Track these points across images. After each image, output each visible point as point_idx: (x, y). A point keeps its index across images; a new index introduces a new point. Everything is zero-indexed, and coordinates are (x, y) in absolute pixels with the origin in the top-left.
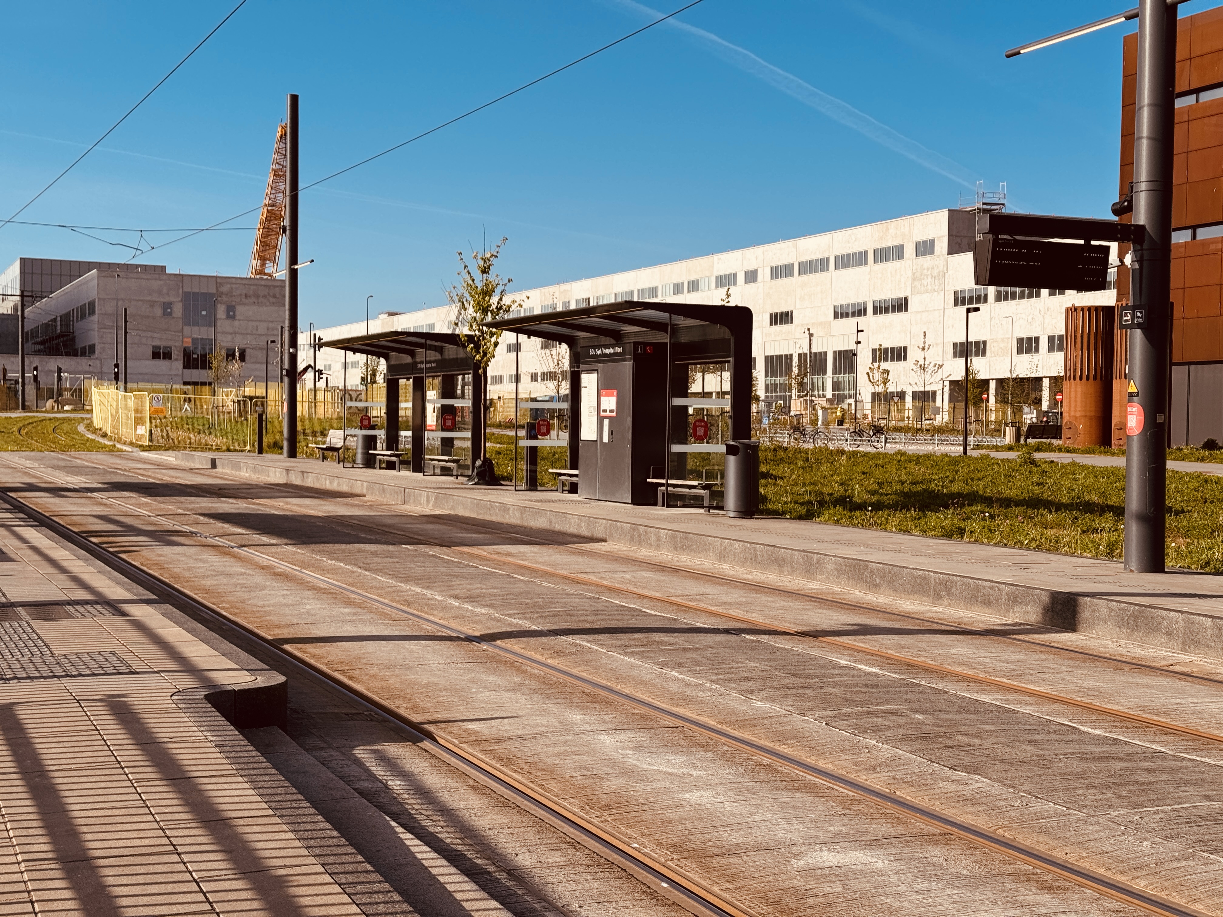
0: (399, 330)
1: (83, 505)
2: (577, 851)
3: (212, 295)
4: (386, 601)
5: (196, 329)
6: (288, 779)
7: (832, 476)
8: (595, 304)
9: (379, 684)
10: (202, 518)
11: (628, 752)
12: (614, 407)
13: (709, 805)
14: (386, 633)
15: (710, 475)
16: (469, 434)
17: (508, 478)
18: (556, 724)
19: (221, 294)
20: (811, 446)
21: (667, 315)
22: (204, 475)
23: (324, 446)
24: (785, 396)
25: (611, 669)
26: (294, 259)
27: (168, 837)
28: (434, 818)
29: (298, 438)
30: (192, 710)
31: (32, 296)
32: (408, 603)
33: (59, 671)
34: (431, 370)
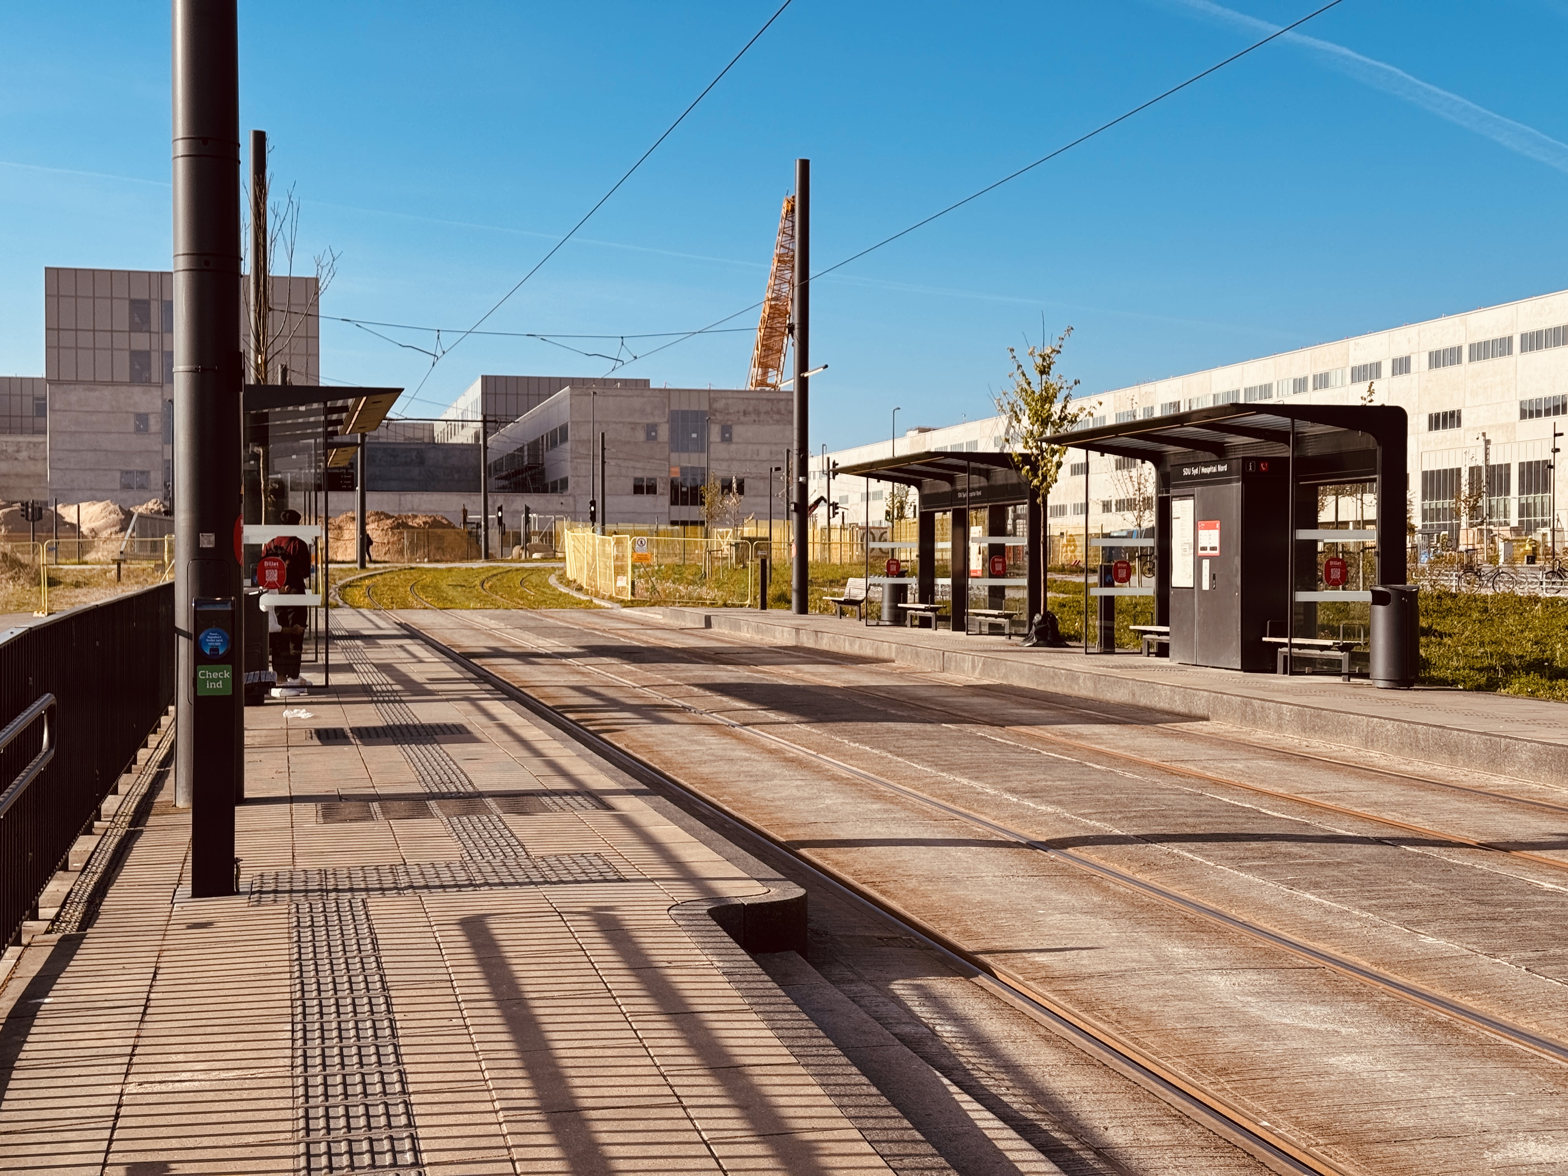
0: (933, 450)
1: (557, 674)
2: (1187, 1127)
3: (704, 413)
4: (925, 795)
5: (684, 456)
6: (812, 1019)
7: (1522, 631)
8: (1187, 410)
9: (920, 901)
10: (696, 689)
11: (1249, 999)
12: (1216, 544)
13: (1365, 1074)
14: (926, 836)
15: (1349, 632)
16: (1024, 582)
17: (1076, 638)
18: (1152, 959)
19: (714, 412)
20: (1490, 592)
21: (1288, 420)
22: (697, 636)
23: (842, 599)
24: (1452, 524)
25: (1222, 889)
26: (803, 365)
27: (671, 1086)
28: (997, 1076)
29: (810, 589)
30: (693, 928)
31: (495, 421)
32: (953, 799)
33: (536, 877)
34: (975, 500)
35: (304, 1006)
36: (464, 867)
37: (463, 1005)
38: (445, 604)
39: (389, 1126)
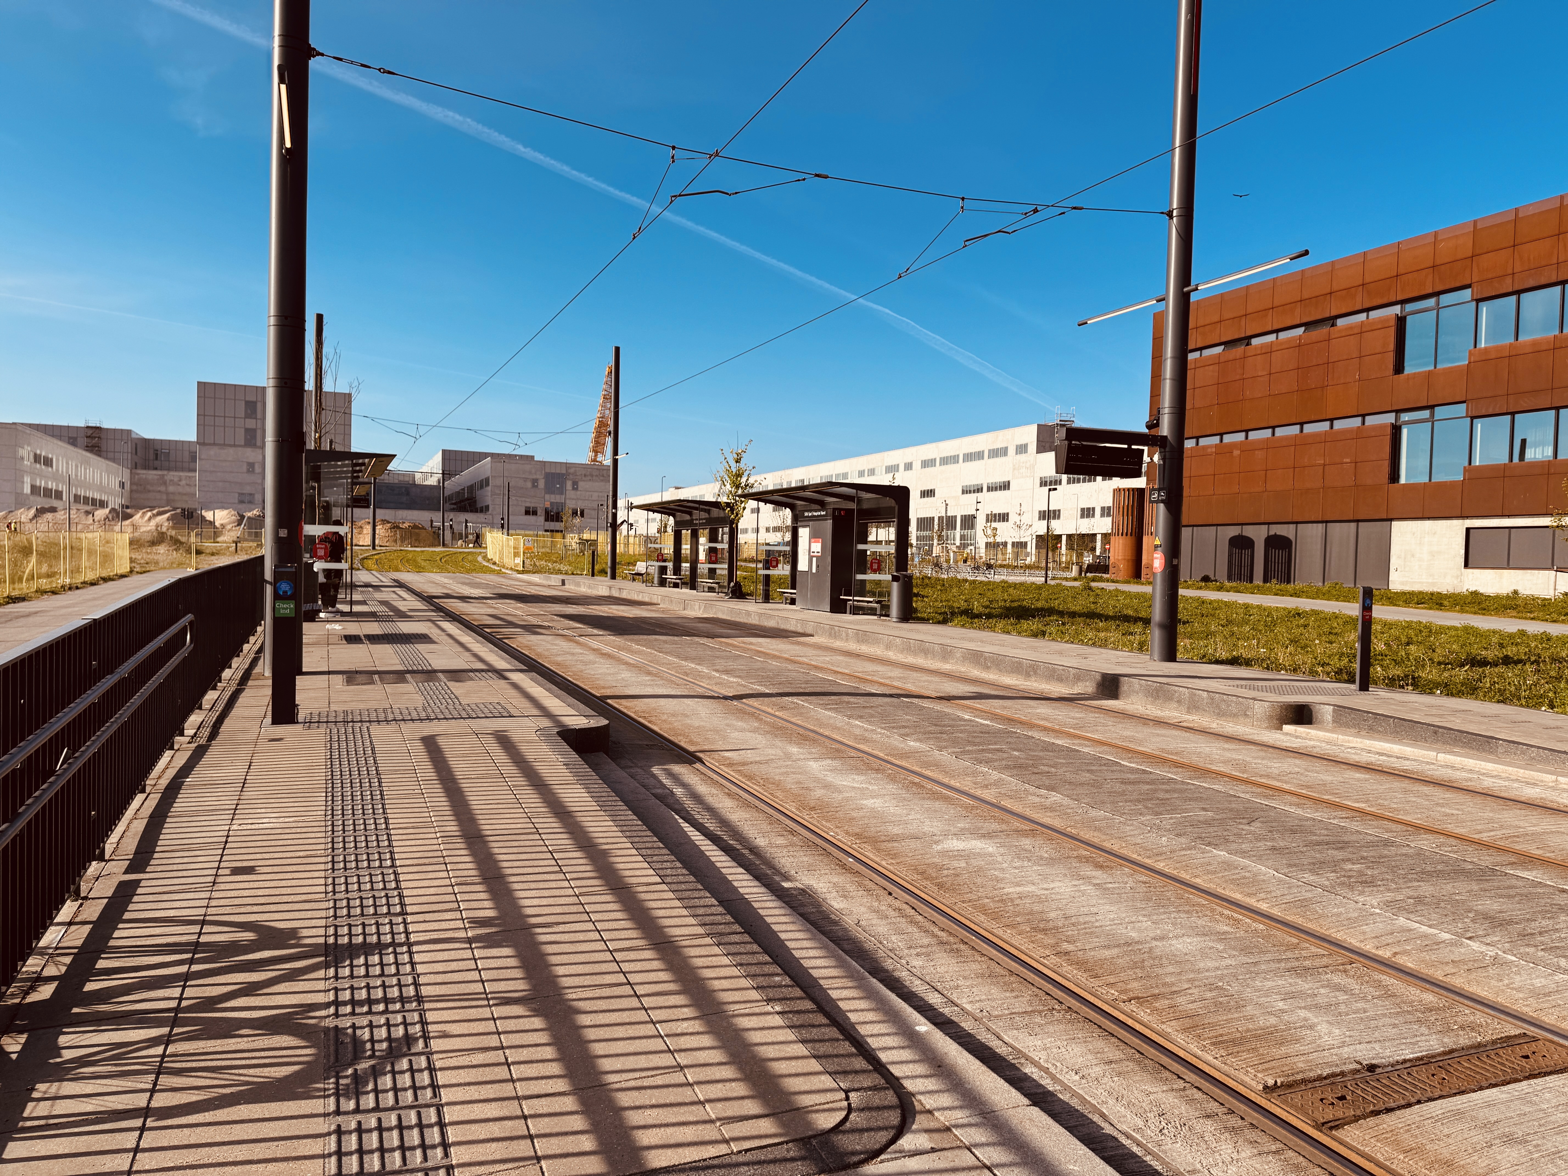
0: (682, 498)
1: (481, 608)
2: (795, 837)
3: (563, 475)
4: (672, 673)
5: (553, 496)
6: (609, 787)
7: (960, 596)
8: (807, 483)
10: (555, 617)
11: (827, 773)
12: (819, 550)
13: (880, 808)
14: (673, 693)
15: (881, 594)
16: (726, 566)
17: (751, 594)
18: (782, 754)
19: (568, 474)
20: (946, 576)
21: (855, 491)
22: (557, 590)
23: (634, 572)
24: (929, 544)
25: (817, 719)
26: (616, 452)
27: (533, 823)
28: (703, 813)
29: (617, 567)
30: (549, 741)
31: (449, 474)
32: (687, 674)
33: (464, 715)
34: (702, 524)
35: (333, 783)
36: (424, 709)
37: (421, 783)
38: (419, 569)
39: (378, 846)
